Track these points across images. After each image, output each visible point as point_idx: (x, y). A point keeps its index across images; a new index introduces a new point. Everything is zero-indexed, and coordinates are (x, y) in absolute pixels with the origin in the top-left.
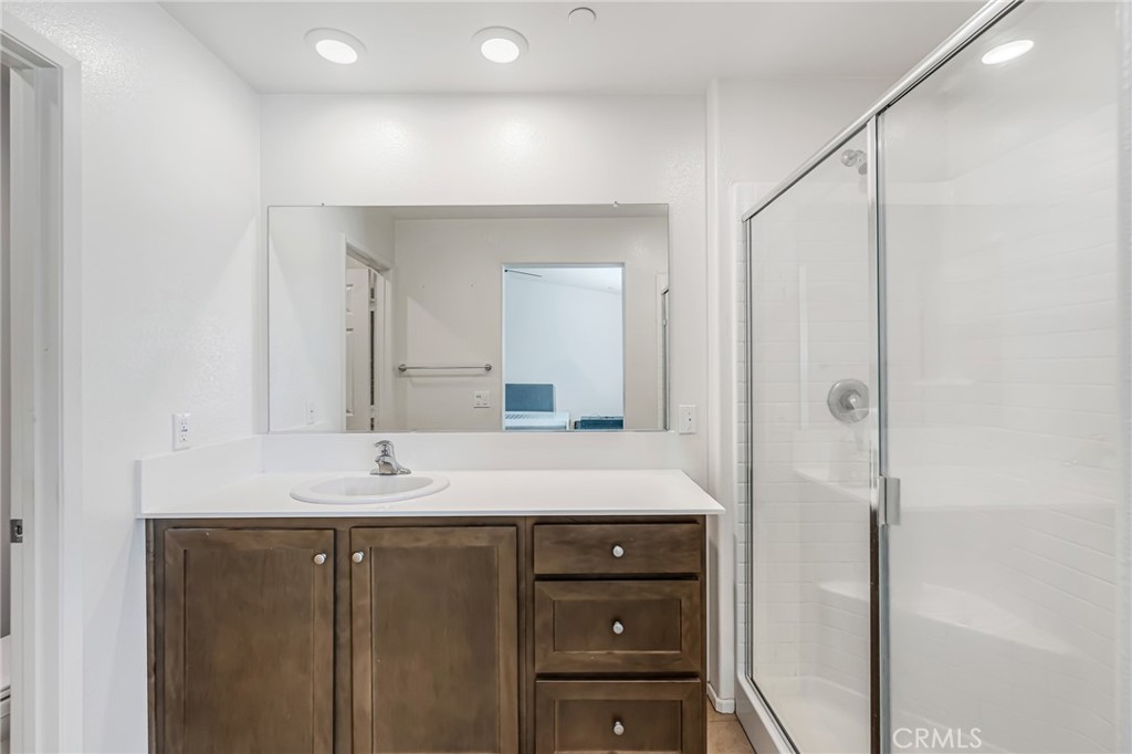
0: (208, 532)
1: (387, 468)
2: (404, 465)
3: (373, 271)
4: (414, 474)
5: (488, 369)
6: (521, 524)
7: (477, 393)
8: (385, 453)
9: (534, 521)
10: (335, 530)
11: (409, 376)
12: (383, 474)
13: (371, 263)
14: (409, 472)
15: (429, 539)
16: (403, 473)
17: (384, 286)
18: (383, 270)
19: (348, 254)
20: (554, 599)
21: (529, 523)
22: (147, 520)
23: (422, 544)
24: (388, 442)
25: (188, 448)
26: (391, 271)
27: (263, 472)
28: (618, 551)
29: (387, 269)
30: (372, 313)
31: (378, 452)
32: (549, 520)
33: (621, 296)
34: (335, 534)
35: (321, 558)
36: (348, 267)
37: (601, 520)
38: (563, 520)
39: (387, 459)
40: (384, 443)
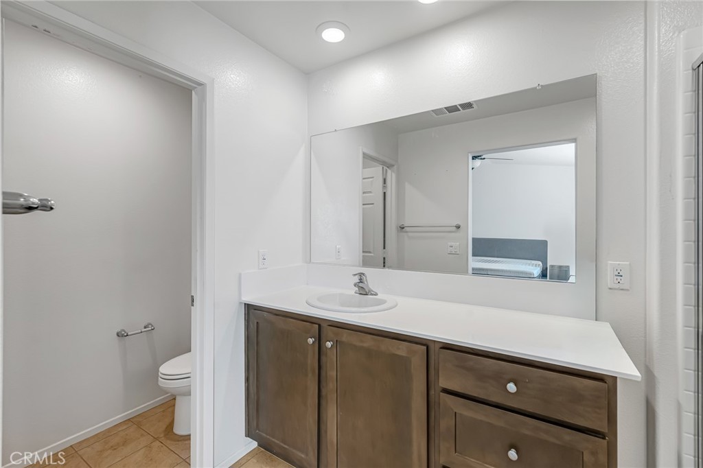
0: (265, 314)
1: (363, 289)
2: (374, 289)
3: (385, 168)
4: (380, 296)
5: (458, 227)
6: (432, 347)
7: (450, 244)
8: (361, 281)
9: (441, 345)
10: (320, 325)
11: (407, 232)
12: (360, 294)
13: (383, 163)
14: (376, 294)
15: (369, 342)
16: (372, 294)
17: (391, 176)
18: (390, 166)
19: (364, 157)
20: (455, 411)
21: (438, 346)
22: (245, 304)
23: (366, 345)
24: (363, 274)
25: (266, 268)
26: (395, 167)
27: (308, 284)
28: (512, 387)
29: (393, 166)
30: (385, 193)
31: (356, 279)
32: (454, 347)
33: (574, 168)
34: (320, 327)
35: (311, 341)
36: (364, 167)
37: (497, 356)
38: (464, 350)
39: (361, 285)
40: (361, 274)
